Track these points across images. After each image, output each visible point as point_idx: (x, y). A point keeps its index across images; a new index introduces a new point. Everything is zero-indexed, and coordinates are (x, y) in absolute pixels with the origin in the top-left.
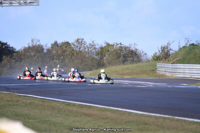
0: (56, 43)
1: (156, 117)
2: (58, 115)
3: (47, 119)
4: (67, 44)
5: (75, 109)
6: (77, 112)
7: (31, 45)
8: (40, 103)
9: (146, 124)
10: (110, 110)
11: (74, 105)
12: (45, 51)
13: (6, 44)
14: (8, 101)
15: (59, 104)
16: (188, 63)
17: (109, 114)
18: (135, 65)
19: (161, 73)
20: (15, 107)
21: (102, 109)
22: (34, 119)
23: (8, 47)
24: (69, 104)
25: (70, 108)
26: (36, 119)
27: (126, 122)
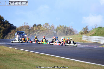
0: (35, 25)
1: (88, 64)
2: (36, 61)
3: (31, 63)
4: (40, 25)
5: (45, 58)
7: (24, 25)
8: (27, 54)
10: (63, 59)
11: (45, 56)
13: (12, 24)
14: (11, 52)
15: (36, 55)
16: (97, 36)
19: (84, 40)
20: (14, 55)
21: (59, 59)
22: (24, 63)
23: (13, 26)
24: (42, 55)
25: (42, 57)
26: (25, 63)
27: (73, 67)
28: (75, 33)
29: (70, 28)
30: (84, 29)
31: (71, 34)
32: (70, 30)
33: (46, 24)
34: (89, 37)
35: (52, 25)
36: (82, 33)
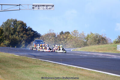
0: (62, 32)
2: (63, 74)
4: (68, 33)
5: (73, 71)
6: (75, 72)
7: (49, 33)
10: (94, 72)
11: (73, 68)
12: (56, 36)
13: (36, 32)
14: (34, 64)
15: (64, 67)
17: (94, 74)
19: (119, 50)
21: (90, 72)
23: (37, 34)
24: (70, 67)
25: (71, 70)
28: (109, 42)
29: (103, 36)
30: (119, 37)
31: (103, 43)
32: (103, 38)
33: (75, 31)
35: (82, 32)
36: (117, 42)
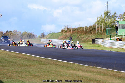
0: (7, 31)
1: (45, 59)
2: (8, 57)
4: (11, 31)
5: (14, 54)
6: (15, 56)
9: (42, 62)
12: (4, 34)
15: (8, 52)
17: (27, 57)
18: (33, 39)
21: (24, 55)
24: (12, 53)
27: (34, 61)
28: (36, 37)
29: (32, 34)
30: (42, 34)
31: (33, 38)
32: (32, 35)
34: (45, 40)
36: (40, 37)
